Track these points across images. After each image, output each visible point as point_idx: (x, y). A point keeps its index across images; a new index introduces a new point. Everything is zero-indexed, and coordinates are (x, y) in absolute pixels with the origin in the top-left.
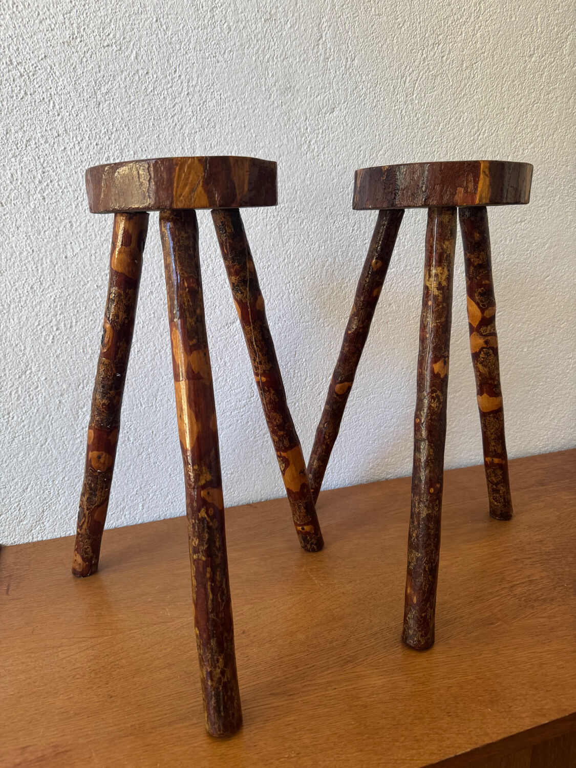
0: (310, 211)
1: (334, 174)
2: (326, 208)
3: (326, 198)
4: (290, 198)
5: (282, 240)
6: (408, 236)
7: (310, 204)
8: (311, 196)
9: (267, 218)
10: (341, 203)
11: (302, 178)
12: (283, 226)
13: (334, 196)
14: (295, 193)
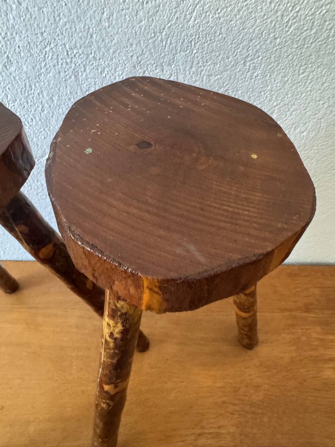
0: (112, 59)
1: (141, 14)
2: (132, 56)
3: (131, 45)
4: (84, 43)
5: (81, 88)
6: (240, 92)
7: (111, 51)
8: (112, 41)
9: (58, 65)
10: (152, 51)
11: (98, 18)
12: (80, 74)
13: (142, 42)
14: (89, 37)
